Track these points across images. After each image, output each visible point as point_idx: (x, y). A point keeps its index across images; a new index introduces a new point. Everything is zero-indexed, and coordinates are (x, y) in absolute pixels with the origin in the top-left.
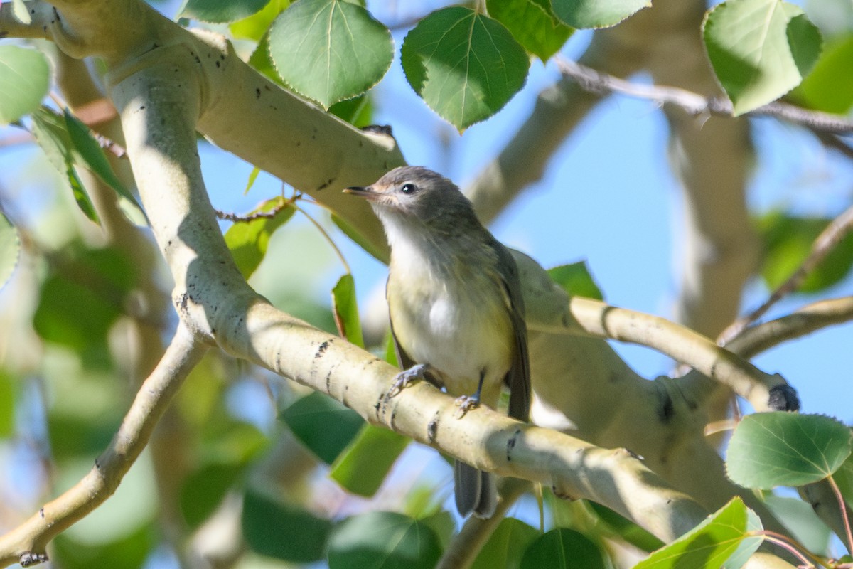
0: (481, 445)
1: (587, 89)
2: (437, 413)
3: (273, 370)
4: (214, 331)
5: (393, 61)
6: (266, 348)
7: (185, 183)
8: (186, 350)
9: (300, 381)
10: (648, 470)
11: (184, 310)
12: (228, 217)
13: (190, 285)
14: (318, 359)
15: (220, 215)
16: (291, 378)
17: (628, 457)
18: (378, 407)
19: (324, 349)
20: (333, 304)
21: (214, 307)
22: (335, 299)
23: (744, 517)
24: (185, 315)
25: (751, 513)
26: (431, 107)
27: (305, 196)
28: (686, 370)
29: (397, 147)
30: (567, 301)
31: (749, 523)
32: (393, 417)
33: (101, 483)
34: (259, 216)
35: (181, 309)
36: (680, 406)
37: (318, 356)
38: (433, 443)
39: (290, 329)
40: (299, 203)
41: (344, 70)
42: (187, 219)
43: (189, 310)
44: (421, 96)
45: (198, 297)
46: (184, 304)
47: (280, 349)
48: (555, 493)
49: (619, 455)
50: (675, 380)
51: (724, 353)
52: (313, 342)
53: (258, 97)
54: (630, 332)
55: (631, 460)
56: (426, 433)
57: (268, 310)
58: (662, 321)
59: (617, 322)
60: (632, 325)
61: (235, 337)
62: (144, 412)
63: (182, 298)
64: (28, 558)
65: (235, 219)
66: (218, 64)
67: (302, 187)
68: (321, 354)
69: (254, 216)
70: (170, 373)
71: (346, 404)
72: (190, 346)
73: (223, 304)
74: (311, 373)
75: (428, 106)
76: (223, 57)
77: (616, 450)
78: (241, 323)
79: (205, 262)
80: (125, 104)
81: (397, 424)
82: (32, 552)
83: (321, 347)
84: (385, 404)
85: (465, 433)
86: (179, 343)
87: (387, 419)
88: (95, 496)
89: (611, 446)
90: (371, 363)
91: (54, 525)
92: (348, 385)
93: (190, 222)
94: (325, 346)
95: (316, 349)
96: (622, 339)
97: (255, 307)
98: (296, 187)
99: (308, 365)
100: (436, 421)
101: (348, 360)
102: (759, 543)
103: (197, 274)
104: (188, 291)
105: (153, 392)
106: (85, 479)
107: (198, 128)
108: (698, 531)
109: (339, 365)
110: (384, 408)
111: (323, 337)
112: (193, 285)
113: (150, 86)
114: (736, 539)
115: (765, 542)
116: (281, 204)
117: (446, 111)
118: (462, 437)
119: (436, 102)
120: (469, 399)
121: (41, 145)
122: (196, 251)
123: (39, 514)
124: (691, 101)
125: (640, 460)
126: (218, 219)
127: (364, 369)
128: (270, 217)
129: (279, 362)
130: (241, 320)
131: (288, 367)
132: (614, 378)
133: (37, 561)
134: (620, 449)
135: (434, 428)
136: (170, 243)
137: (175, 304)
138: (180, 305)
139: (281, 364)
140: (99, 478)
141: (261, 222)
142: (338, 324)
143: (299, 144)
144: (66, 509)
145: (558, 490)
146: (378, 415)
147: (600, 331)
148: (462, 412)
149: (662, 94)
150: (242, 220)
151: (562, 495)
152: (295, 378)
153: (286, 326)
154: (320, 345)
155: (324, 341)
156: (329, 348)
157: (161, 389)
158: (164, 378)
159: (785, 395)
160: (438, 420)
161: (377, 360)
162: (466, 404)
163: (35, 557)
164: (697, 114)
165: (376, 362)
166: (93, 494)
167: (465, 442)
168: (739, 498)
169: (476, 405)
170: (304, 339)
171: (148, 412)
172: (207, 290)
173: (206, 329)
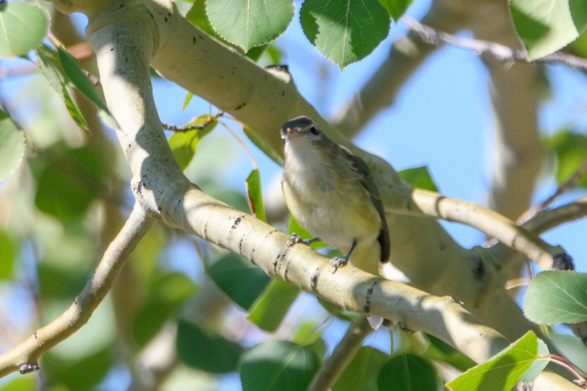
0: (348, 292)
1: (428, 42)
2: (318, 269)
3: (201, 237)
4: (160, 209)
5: (294, 18)
6: (197, 221)
7: (142, 103)
8: (140, 222)
9: (221, 245)
10: (467, 312)
11: (139, 193)
12: (171, 128)
13: (144, 176)
14: (234, 229)
15: (165, 126)
16: (214, 243)
17: (453, 302)
18: (275, 264)
19: (238, 223)
20: (247, 189)
21: (160, 192)
22: (248, 186)
23: (536, 345)
24: (140, 197)
25: (540, 342)
26: (321, 52)
27: (226, 114)
28: (494, 242)
29: (292, 81)
30: (411, 192)
31: (539, 349)
32: (286, 272)
33: (78, 315)
34: (193, 128)
35: (137, 193)
36: (490, 268)
37: (233, 227)
38: (314, 291)
39: (214, 208)
40: (220, 119)
41: (259, 25)
42: (142, 129)
43: (143, 194)
44: (315, 45)
45: (149, 185)
46: (139, 189)
47: (207, 223)
48: (400, 327)
49: (447, 301)
50: (486, 249)
51: (522, 230)
52: (230, 218)
53: (194, 43)
54: (455, 214)
55: (455, 304)
56: (309, 284)
57: (198, 194)
58: (478, 207)
59: (446, 207)
60: (457, 210)
61: (175, 213)
62: (110, 265)
63: (138, 185)
64: (25, 368)
65: (176, 130)
66: (166, 20)
67: (224, 108)
68: (236, 226)
69: (190, 128)
70: (128, 238)
71: (253, 261)
72: (143, 219)
73: (167, 189)
74: (229, 239)
75: (319, 51)
76: (170, 15)
77: (444, 298)
78: (180, 203)
79: (155, 160)
80: (100, 47)
81: (289, 276)
82: (28, 363)
83: (236, 221)
84: (281, 263)
85: (337, 283)
86: (135, 217)
87: (282, 272)
88: (74, 324)
89: (440, 294)
90: (271, 233)
91: (44, 345)
92: (255, 249)
93: (145, 130)
94: (238, 220)
95: (232, 222)
96: (450, 220)
97: (189, 192)
98: (219, 107)
99: (226, 234)
100: (317, 275)
101: (255, 231)
102: (546, 363)
103: (148, 168)
104: (142, 180)
105: (116, 251)
106: (67, 312)
107: (151, 65)
108: (502, 355)
109: (248, 234)
110: (280, 265)
111: (237, 214)
112: (146, 176)
113: (118, 35)
114: (530, 360)
115: (551, 363)
116: (209, 119)
117: (332, 54)
118: (335, 287)
119: (325, 48)
120: (339, 260)
121: (44, 74)
122: (148, 152)
123: (33, 336)
124: (502, 51)
125: (461, 305)
126: (164, 129)
127: (266, 237)
128: (200, 128)
129: (206, 231)
130: (180, 201)
131: (212, 235)
132: (443, 247)
133: (31, 370)
134: (447, 297)
135: (315, 280)
136: (130, 146)
137: (133, 190)
138: (136, 190)
139: (207, 233)
140: (76, 311)
141: (194, 132)
142: (250, 204)
143: (222, 77)
144: (53, 333)
145: (402, 325)
146: (275, 270)
147: (434, 214)
148: (334, 269)
149: (480, 46)
150: (181, 130)
151: (405, 329)
152: (217, 243)
153: (211, 206)
154: (236, 219)
155: (238, 217)
156: (241, 222)
157: (122, 249)
158: (124, 242)
159: (564, 261)
160: (318, 275)
161: (276, 231)
162: (337, 262)
163: (30, 367)
164: (505, 61)
165: (275, 232)
166: (72, 323)
167: (337, 290)
168: (532, 331)
169: (344, 264)
170: (224, 215)
171: (112, 265)
172: (156, 180)
173: (155, 207)
